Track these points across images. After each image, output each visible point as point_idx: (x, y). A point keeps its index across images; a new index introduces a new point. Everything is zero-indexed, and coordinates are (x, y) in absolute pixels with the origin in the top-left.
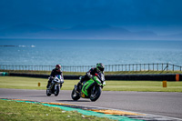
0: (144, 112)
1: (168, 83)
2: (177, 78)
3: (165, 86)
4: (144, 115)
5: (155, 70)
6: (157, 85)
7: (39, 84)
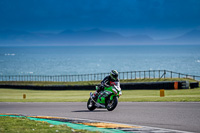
0: (139, 124)
1: (166, 92)
2: (176, 86)
3: (162, 95)
4: (140, 127)
5: (152, 77)
6: (154, 94)
7: (24, 96)
